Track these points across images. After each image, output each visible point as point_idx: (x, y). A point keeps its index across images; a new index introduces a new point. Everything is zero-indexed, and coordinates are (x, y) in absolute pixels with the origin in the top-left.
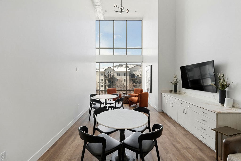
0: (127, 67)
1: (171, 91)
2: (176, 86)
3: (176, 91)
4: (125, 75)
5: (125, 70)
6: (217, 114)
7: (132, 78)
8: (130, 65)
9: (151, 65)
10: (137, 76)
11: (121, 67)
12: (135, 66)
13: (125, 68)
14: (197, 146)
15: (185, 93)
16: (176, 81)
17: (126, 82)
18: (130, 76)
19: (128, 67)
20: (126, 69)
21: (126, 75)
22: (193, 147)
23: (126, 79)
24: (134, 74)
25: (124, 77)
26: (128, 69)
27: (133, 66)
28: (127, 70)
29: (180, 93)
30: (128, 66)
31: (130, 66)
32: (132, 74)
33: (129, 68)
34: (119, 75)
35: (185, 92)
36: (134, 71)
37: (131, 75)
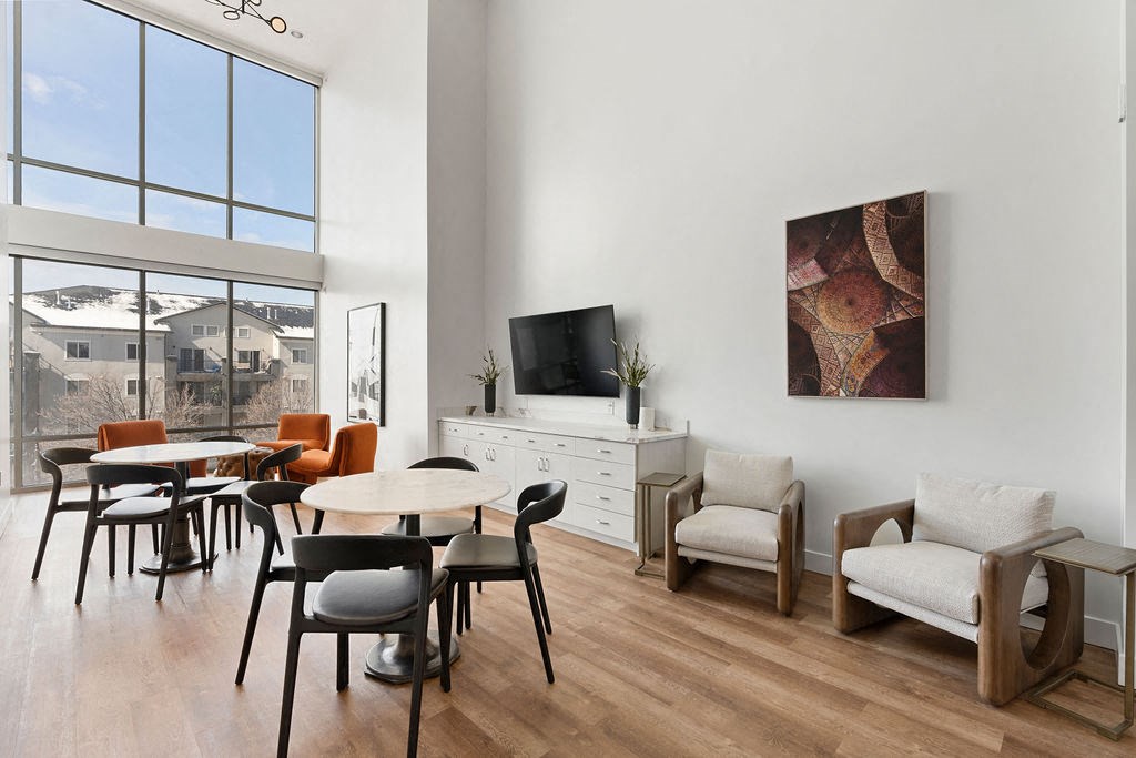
0: (143, 305)
1: (471, 411)
2: (490, 390)
3: (490, 407)
4: (131, 355)
5: (133, 322)
6: (637, 446)
7: (187, 376)
8: (174, 298)
9: (383, 306)
10: (220, 364)
11: (96, 303)
12: (204, 307)
13: (133, 310)
14: (590, 552)
15: (522, 411)
16: (491, 369)
17: (136, 399)
18: (171, 359)
19: (156, 308)
20: (137, 317)
21: (138, 352)
22: (585, 557)
23: (136, 377)
24: (200, 353)
25: (121, 363)
26: (156, 322)
27: (194, 306)
28: (150, 325)
29: (504, 414)
30: (154, 303)
31: (170, 305)
32: (186, 352)
33: (164, 314)
34: (84, 354)
35: (524, 407)
36: (198, 331)
37: (178, 355)
